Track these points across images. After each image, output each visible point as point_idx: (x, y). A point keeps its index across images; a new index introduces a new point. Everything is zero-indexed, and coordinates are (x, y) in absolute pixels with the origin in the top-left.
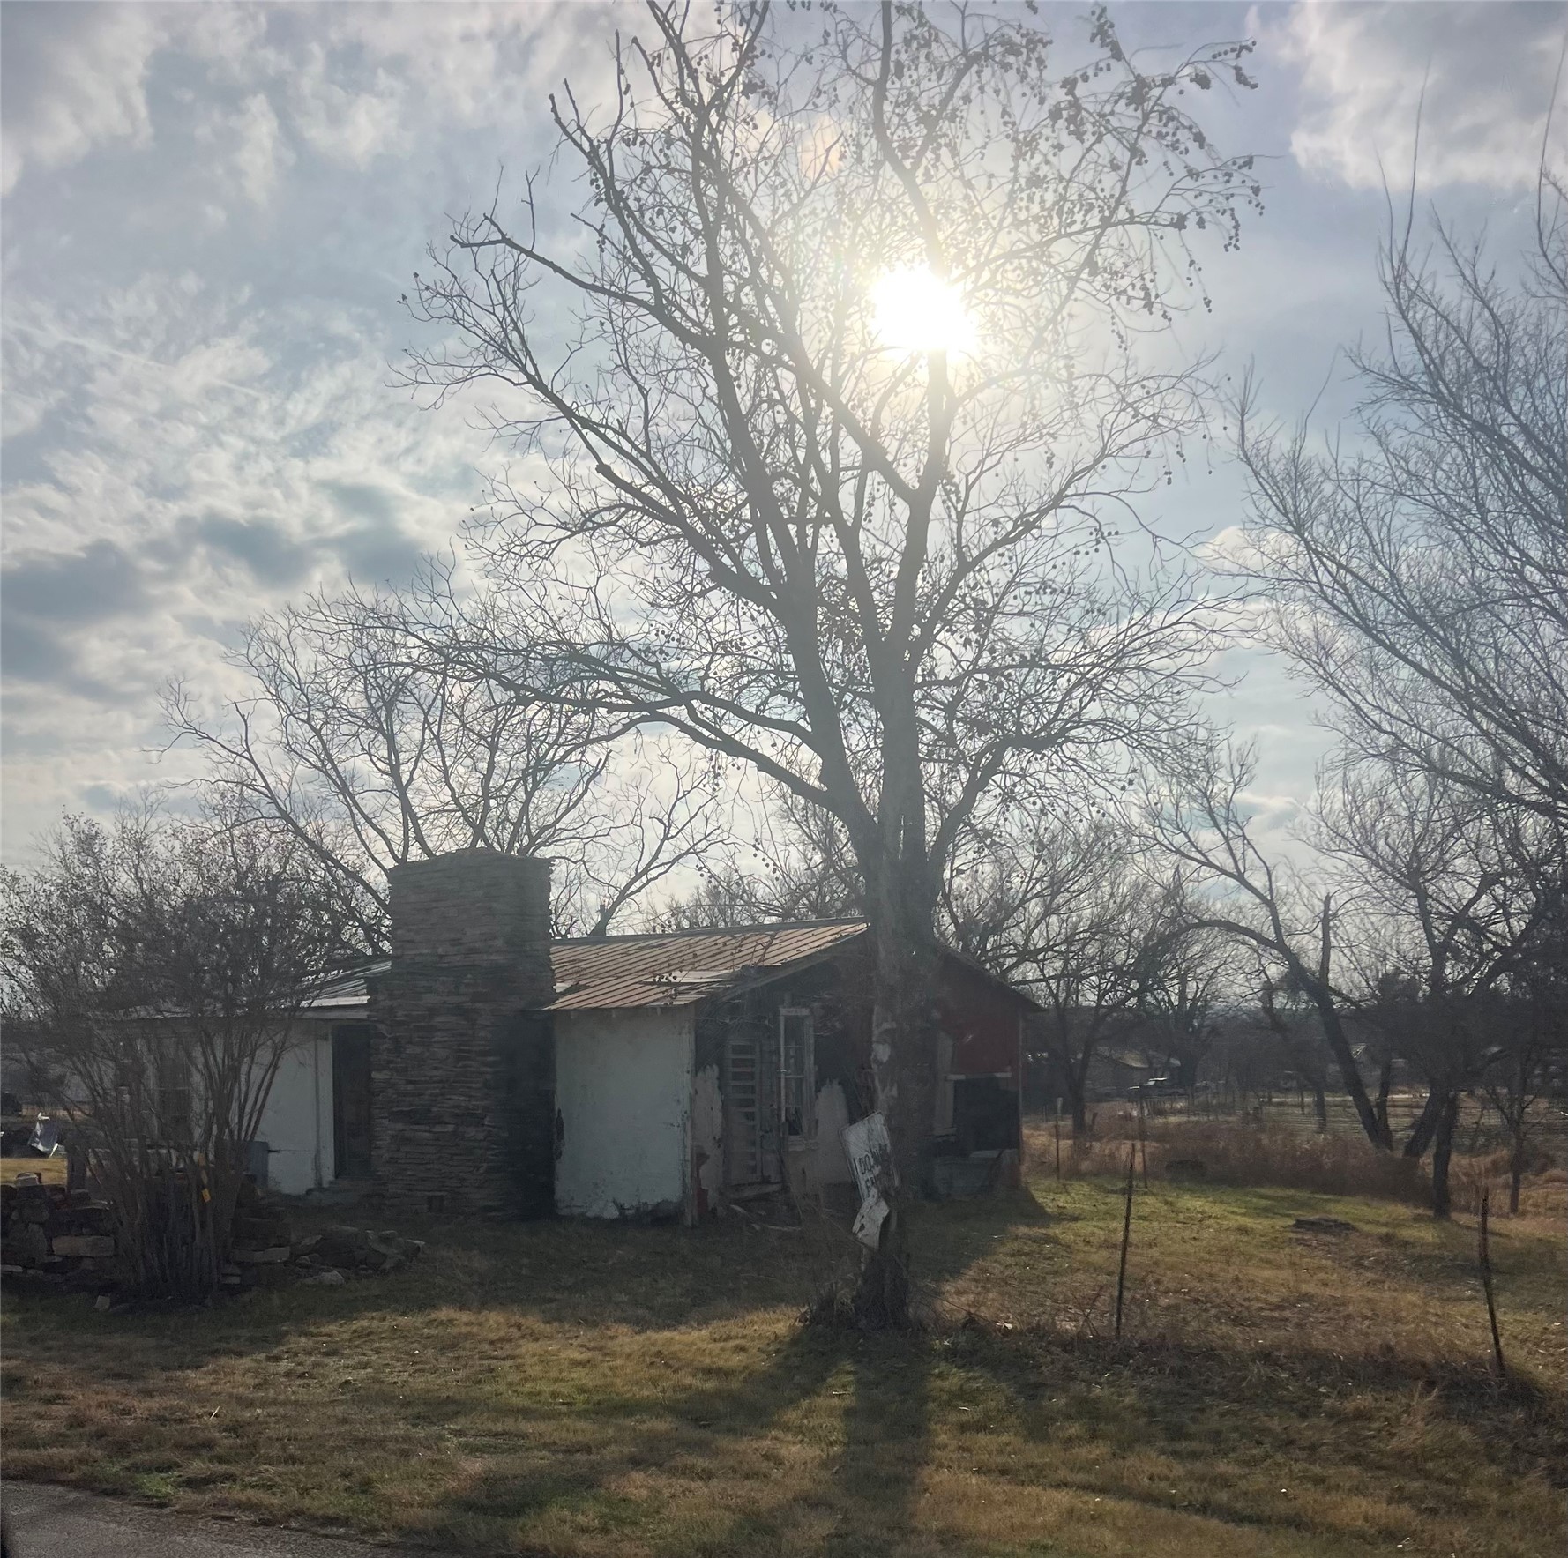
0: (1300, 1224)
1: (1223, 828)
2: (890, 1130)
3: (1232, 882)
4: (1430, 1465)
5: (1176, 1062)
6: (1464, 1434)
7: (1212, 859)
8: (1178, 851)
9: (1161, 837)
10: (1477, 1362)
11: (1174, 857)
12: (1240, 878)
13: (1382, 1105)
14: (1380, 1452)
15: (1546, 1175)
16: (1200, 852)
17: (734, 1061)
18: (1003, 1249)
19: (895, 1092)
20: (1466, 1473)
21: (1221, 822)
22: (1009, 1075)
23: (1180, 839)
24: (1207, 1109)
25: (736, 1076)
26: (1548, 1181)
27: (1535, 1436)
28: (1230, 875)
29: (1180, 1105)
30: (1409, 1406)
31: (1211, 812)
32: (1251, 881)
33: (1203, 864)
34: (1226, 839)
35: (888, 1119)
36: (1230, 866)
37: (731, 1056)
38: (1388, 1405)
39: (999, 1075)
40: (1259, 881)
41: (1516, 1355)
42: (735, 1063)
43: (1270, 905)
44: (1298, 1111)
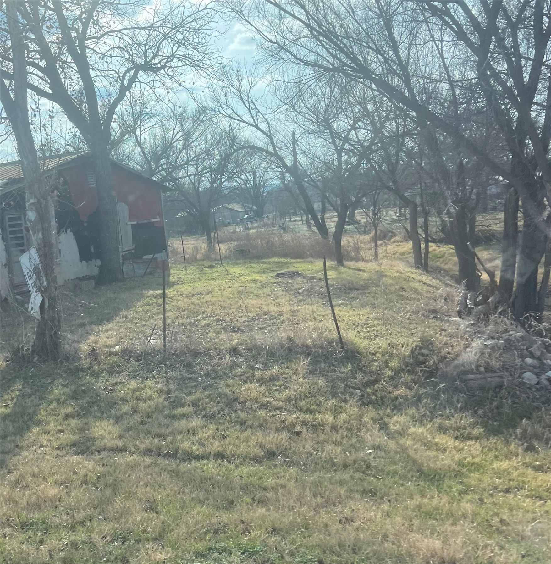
0: (278, 275)
1: (247, 105)
2: (40, 256)
3: (254, 129)
4: (302, 403)
5: (255, 208)
6: (321, 382)
7: (244, 119)
8: (229, 117)
9: (222, 112)
10: (330, 342)
11: (228, 119)
12: (256, 126)
13: (323, 218)
14: (279, 400)
15: (392, 240)
16: (239, 116)
17: (9, 225)
18: (139, 304)
19: (40, 236)
20: (319, 405)
21: (246, 103)
22: (158, 220)
23: (229, 112)
24: (265, 225)
25: (12, 233)
26: (394, 242)
27: (356, 378)
28: (252, 125)
29: (255, 225)
30: (297, 370)
31: (242, 99)
32: (260, 127)
33: (240, 121)
34: (249, 110)
35: (38, 250)
36: (252, 122)
37: (7, 223)
38: (287, 371)
39: (153, 220)
40: (263, 126)
41: (350, 335)
42: (10, 226)
43: (270, 137)
44: (300, 223)
